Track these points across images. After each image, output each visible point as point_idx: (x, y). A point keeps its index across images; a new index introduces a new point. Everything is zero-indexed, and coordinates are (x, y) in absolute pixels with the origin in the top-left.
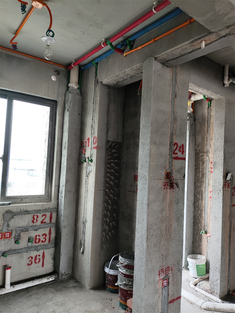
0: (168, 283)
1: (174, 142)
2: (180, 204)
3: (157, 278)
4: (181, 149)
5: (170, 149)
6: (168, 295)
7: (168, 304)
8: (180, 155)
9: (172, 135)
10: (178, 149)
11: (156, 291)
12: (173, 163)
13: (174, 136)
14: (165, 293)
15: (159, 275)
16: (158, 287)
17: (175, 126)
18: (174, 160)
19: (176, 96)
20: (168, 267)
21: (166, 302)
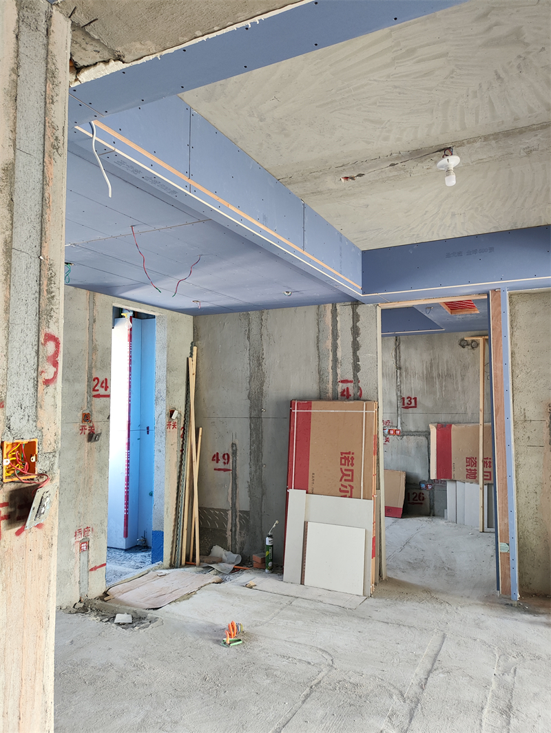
0: (88, 547)
1: (94, 377)
2: (103, 451)
3: (73, 540)
4: (104, 385)
5: (89, 386)
6: (88, 561)
7: (88, 572)
8: (102, 391)
9: (90, 368)
10: (99, 385)
11: (72, 556)
12: (93, 402)
13: (94, 370)
14: (84, 558)
15: (75, 536)
16: (74, 551)
17: (94, 357)
18: (94, 398)
19: (94, 321)
20: (87, 528)
21: (86, 569)
